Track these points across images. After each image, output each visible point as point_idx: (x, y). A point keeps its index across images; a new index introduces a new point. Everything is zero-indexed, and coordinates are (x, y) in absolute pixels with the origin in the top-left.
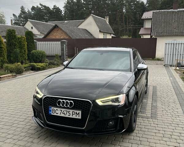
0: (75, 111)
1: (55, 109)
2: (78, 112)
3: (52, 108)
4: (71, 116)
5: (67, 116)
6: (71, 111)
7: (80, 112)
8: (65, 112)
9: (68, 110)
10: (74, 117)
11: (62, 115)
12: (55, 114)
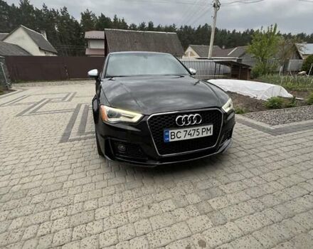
0: (206, 127)
1: (176, 131)
2: (209, 127)
3: (170, 131)
4: (200, 136)
5: (195, 137)
6: (201, 128)
7: (212, 126)
8: (192, 132)
9: (196, 128)
10: (205, 135)
11: (188, 137)
12: (176, 139)
